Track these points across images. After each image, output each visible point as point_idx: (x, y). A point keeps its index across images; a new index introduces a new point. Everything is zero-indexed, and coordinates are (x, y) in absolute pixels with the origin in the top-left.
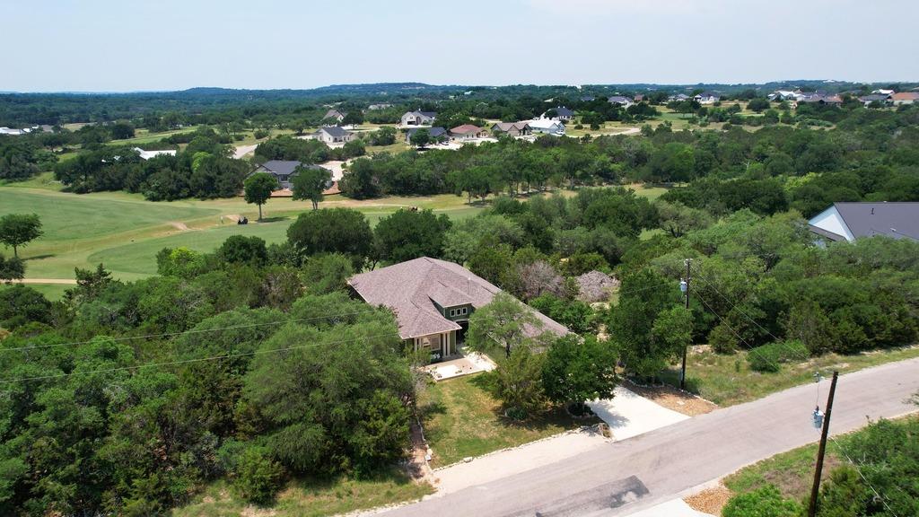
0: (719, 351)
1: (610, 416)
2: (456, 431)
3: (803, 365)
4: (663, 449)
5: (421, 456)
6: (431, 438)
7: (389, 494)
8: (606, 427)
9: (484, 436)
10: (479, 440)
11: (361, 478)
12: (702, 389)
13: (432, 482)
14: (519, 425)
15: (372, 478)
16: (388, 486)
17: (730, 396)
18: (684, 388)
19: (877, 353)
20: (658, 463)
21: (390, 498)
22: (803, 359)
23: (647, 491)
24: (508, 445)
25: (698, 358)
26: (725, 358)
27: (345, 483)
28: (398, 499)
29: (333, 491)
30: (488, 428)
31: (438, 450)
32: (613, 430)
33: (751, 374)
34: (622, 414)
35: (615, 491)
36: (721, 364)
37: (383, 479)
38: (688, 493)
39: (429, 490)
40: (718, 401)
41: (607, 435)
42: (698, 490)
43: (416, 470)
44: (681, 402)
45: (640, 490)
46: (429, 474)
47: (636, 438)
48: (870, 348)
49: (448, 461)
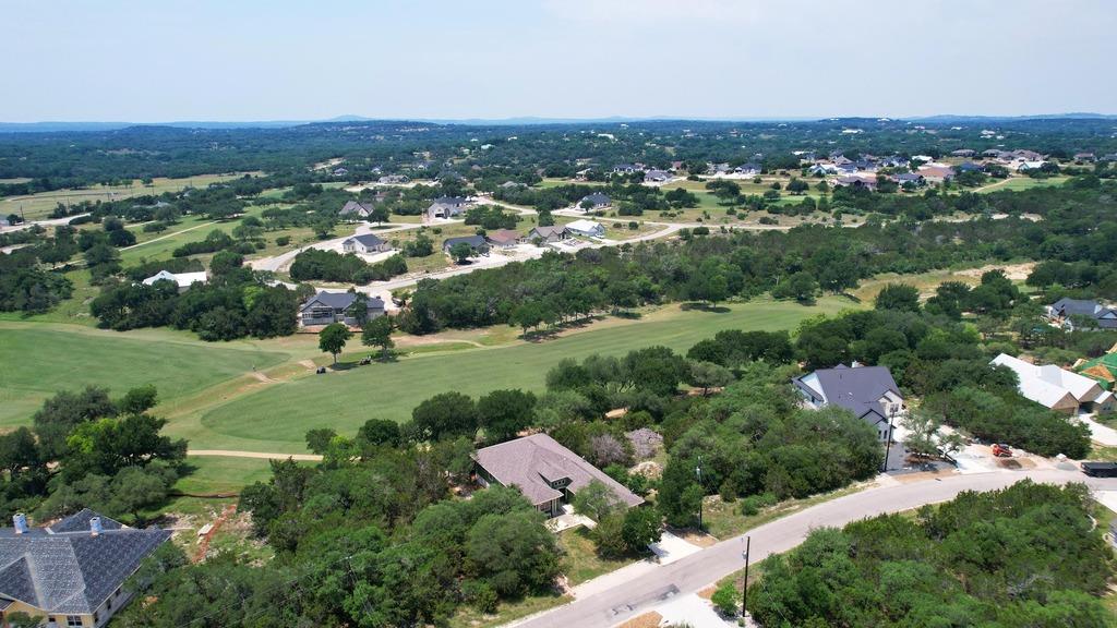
0: (725, 500)
1: (659, 550)
2: (577, 565)
3: (773, 508)
4: (687, 568)
5: (563, 581)
6: (565, 570)
7: (553, 602)
8: (658, 558)
9: (592, 567)
10: (590, 570)
11: (536, 596)
12: (711, 529)
13: (572, 594)
14: (610, 560)
15: (542, 595)
16: (550, 598)
17: (726, 533)
18: (700, 529)
19: (819, 496)
20: (685, 576)
21: (553, 604)
22: (775, 504)
23: (678, 591)
24: (607, 572)
25: (712, 506)
26: (727, 505)
27: (528, 599)
28: (558, 604)
29: (524, 603)
30: (593, 563)
31: (570, 578)
32: (661, 559)
33: (742, 517)
34: (666, 549)
35: (663, 592)
36: (725, 509)
37: (547, 596)
38: (698, 590)
39: (570, 599)
40: (719, 537)
41: (658, 562)
42: (703, 588)
43: (562, 589)
44: (698, 539)
45: (675, 590)
46: (570, 591)
47: (674, 563)
48: (814, 493)
49: (578, 583)
